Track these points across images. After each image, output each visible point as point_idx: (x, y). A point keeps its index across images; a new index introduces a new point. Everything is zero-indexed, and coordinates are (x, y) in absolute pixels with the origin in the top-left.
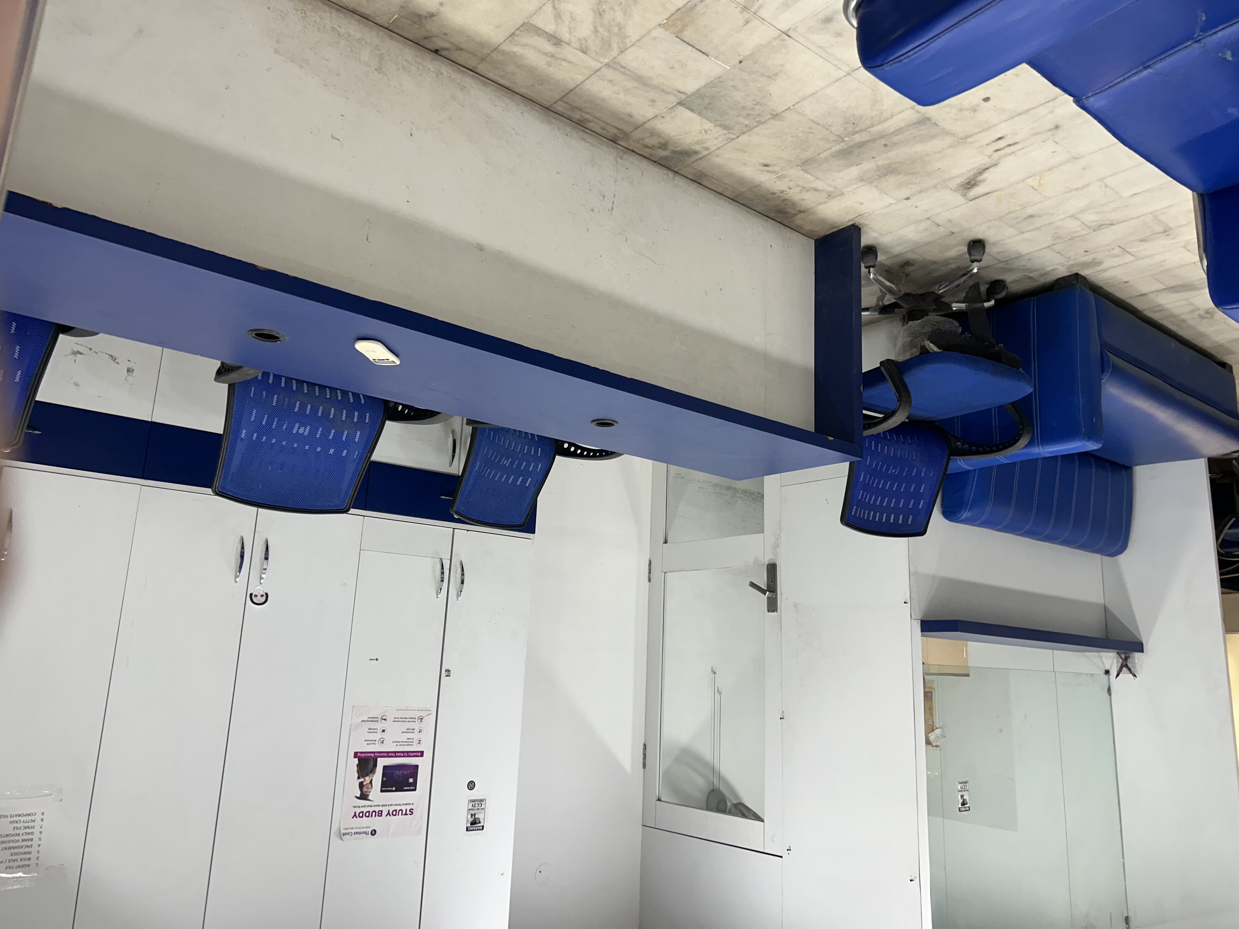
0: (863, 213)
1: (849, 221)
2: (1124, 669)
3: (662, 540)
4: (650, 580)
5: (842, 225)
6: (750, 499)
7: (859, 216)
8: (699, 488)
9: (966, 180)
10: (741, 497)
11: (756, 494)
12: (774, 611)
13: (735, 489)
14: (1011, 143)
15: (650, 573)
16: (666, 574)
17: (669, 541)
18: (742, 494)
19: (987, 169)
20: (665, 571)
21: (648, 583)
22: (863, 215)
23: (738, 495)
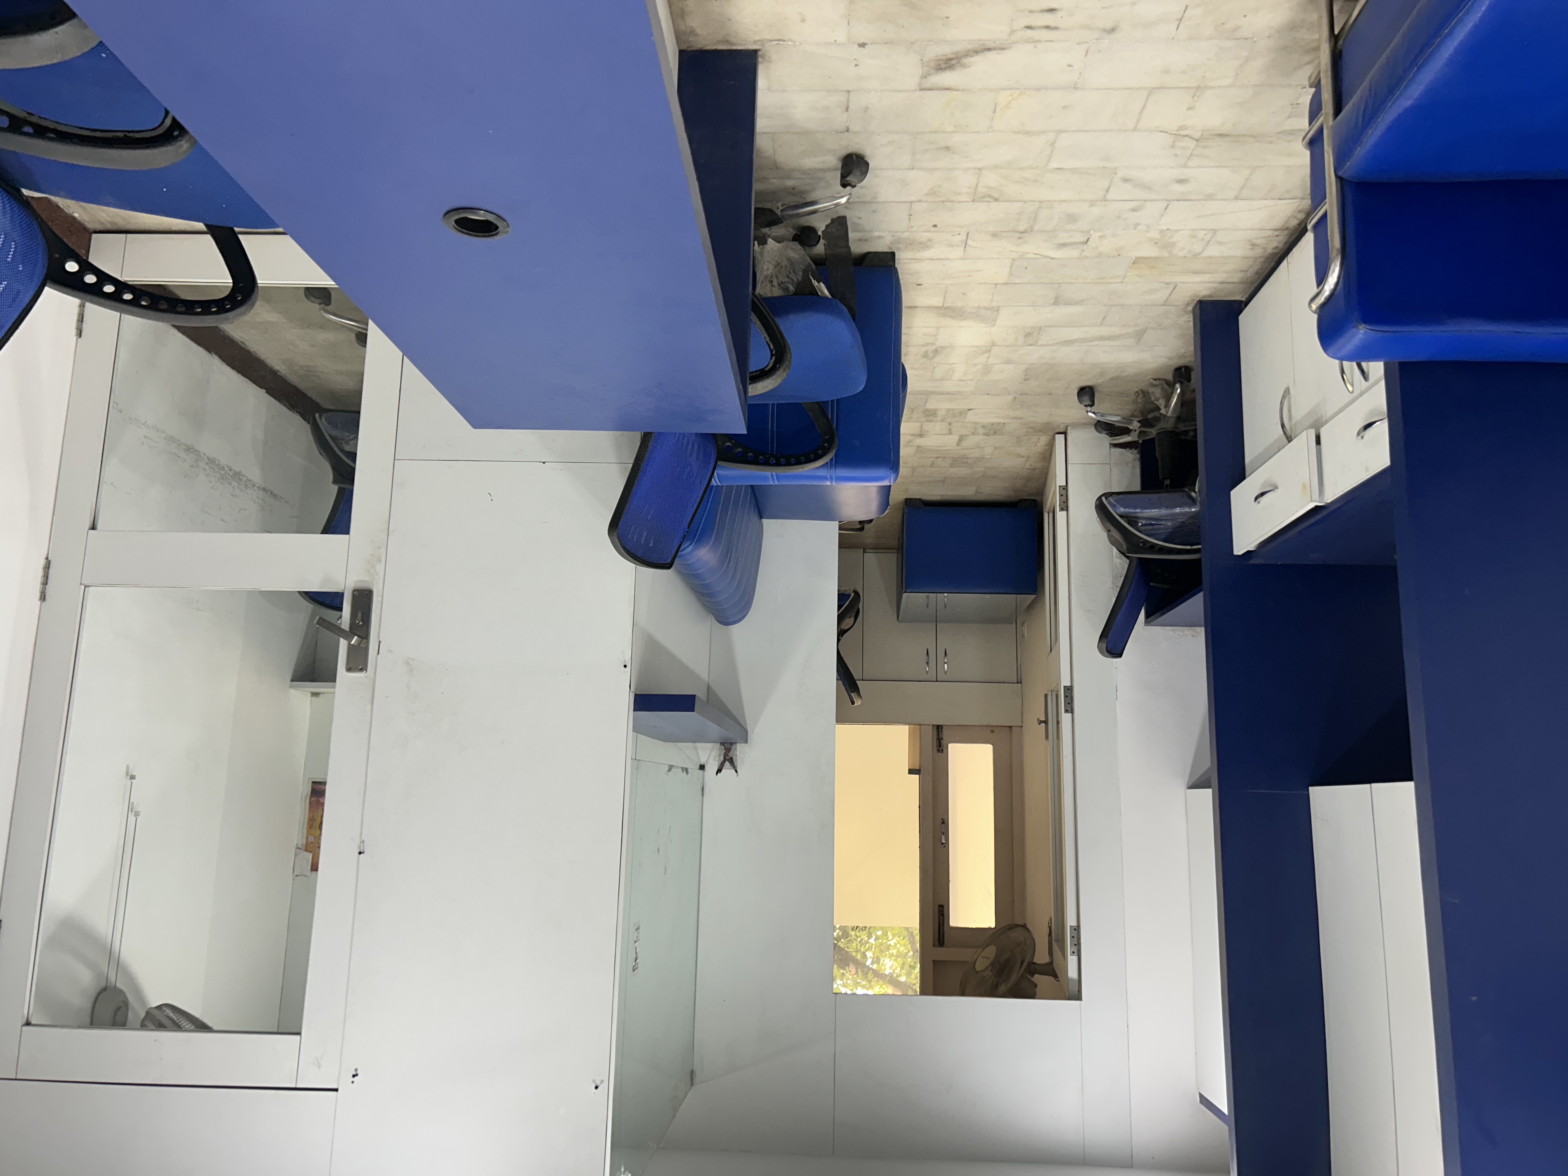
0: (785, 39)
1: (755, 42)
2: (727, 763)
3: (88, 524)
4: (43, 597)
5: (740, 45)
6: (218, 475)
7: (779, 40)
8: (145, 437)
9: (952, 53)
10: (205, 470)
11: (226, 468)
12: (361, 670)
13: (197, 452)
14: (1053, 25)
15: (45, 583)
16: (87, 589)
17: (99, 526)
18: (207, 463)
19: (989, 49)
20: (87, 583)
21: (39, 603)
22: (784, 41)
23: (201, 464)
